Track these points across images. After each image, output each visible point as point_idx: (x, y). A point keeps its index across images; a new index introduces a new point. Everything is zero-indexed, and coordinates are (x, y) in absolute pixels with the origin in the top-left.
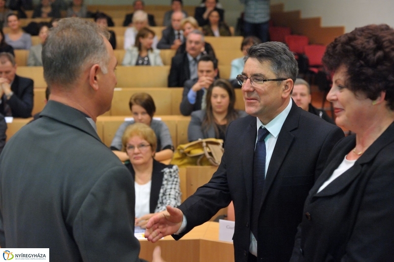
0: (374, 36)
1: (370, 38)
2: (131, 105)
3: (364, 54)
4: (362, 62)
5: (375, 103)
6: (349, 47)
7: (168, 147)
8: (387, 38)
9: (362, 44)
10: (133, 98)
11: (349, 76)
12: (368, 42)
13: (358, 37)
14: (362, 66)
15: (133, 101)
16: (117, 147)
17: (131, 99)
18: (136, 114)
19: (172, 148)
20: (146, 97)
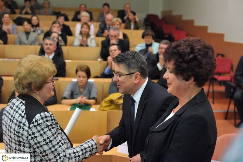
0: (191, 45)
1: (189, 46)
2: (77, 71)
3: (183, 55)
4: (181, 60)
5: (187, 83)
6: (175, 51)
7: (94, 98)
8: (197, 48)
9: (183, 49)
10: (79, 67)
11: (174, 67)
12: (187, 48)
13: (182, 45)
14: (181, 62)
15: (78, 69)
16: (67, 97)
17: (77, 67)
18: (80, 77)
19: (96, 99)
20: (86, 67)
